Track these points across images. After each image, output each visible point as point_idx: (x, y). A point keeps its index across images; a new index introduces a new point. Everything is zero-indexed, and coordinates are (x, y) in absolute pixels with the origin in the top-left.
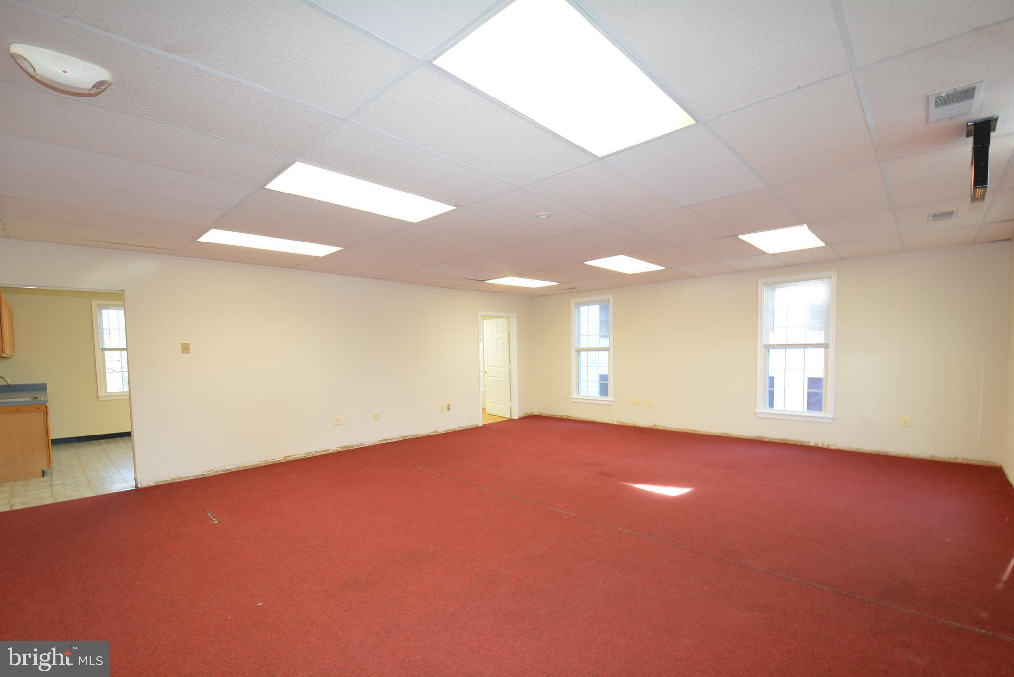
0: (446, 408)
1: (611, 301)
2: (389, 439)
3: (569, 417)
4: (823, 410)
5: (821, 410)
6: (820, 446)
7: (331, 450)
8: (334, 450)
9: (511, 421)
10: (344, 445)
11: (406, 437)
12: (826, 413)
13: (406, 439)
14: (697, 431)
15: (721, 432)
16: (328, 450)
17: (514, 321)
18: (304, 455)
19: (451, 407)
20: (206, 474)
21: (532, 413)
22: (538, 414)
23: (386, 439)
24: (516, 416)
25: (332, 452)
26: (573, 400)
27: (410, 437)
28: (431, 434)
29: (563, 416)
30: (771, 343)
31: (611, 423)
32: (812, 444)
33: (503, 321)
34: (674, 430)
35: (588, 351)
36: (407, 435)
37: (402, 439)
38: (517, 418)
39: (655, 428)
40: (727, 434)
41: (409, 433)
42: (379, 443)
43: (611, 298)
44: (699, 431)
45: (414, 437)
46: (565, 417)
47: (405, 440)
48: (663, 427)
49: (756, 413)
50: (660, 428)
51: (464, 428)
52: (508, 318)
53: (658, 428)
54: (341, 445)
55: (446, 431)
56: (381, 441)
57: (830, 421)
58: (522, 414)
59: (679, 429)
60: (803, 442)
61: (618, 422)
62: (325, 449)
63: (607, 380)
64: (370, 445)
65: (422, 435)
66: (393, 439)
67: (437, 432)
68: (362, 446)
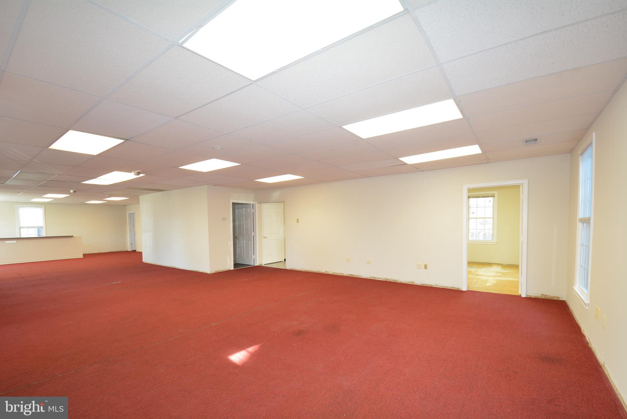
0: (423, 267)
2: (376, 278)
8: (345, 275)
11: (388, 279)
16: (343, 274)
18: (332, 273)
19: (427, 267)
20: (302, 270)
23: (374, 277)
25: (344, 275)
27: (390, 281)
28: (409, 283)
37: (384, 280)
42: (369, 278)
45: (393, 281)
47: (387, 281)
55: (423, 284)
56: (371, 277)
64: (364, 278)
65: (401, 282)
66: (379, 278)
67: (414, 283)
68: (360, 277)
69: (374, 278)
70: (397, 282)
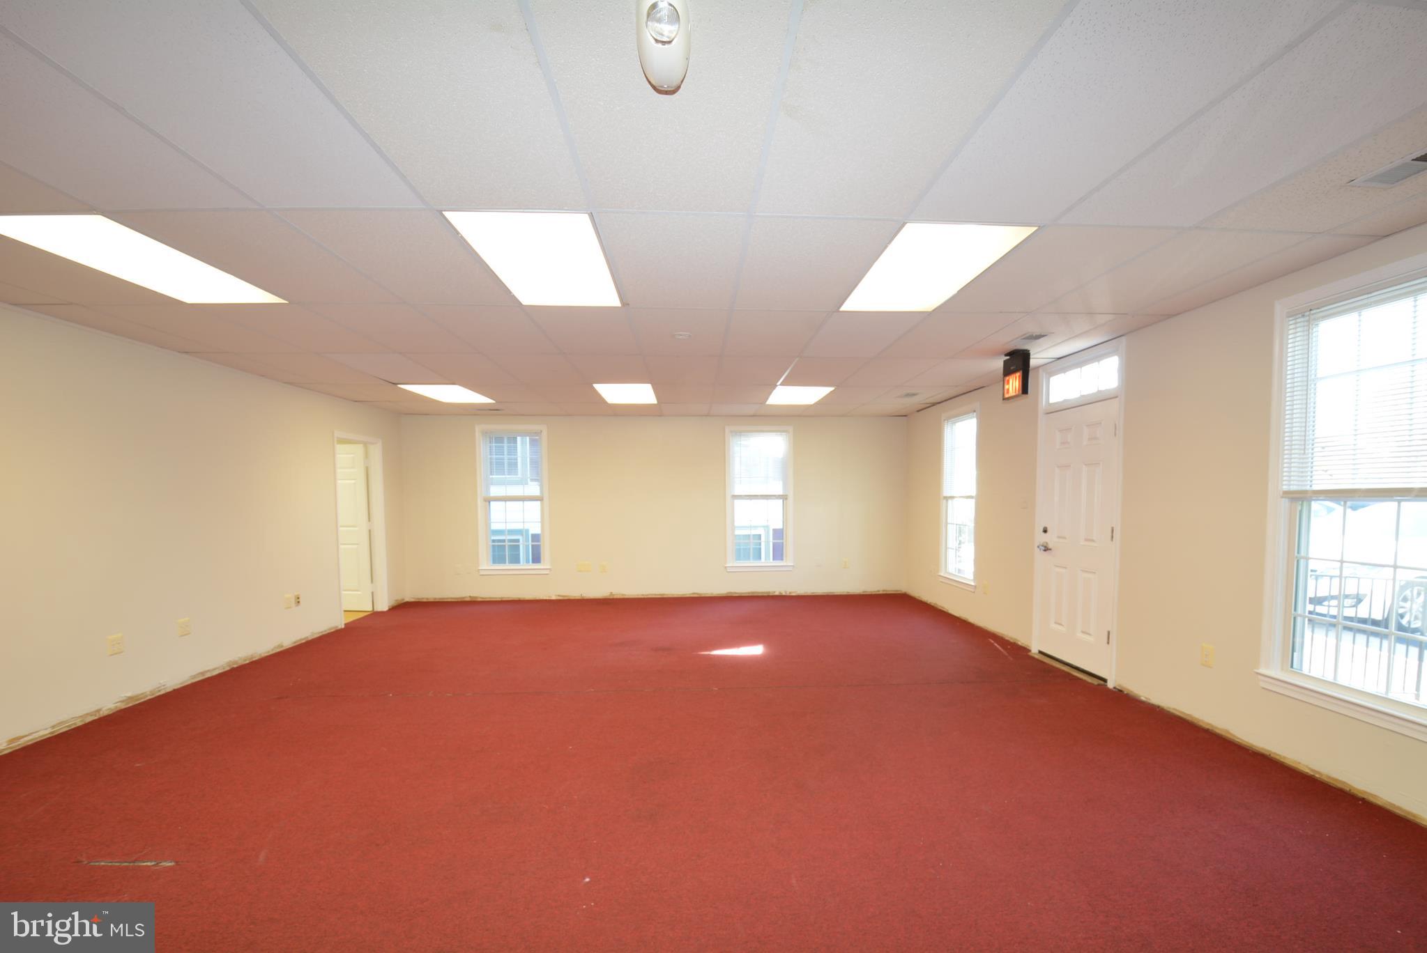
0: (293, 601)
1: (545, 433)
2: (208, 671)
3: (476, 597)
4: (784, 558)
5: (782, 559)
6: (784, 594)
7: (104, 709)
9: (375, 615)
10: (129, 694)
11: (235, 662)
12: (788, 561)
13: (235, 666)
14: (664, 595)
15: (691, 592)
16: (98, 711)
17: (376, 451)
19: (301, 600)
21: (403, 600)
22: (413, 600)
23: (201, 671)
24: (383, 606)
26: (482, 573)
27: (241, 662)
29: (464, 598)
30: (736, 494)
31: (548, 598)
32: (777, 593)
33: (358, 449)
34: (637, 597)
35: (505, 501)
36: (237, 659)
38: (386, 609)
39: (611, 597)
40: (697, 594)
41: (240, 656)
43: (544, 428)
44: (667, 595)
45: (248, 662)
46: (468, 599)
48: (623, 595)
49: (726, 567)
50: (618, 597)
51: (321, 634)
52: (365, 444)
53: (615, 597)
54: (123, 695)
55: (295, 643)
56: (194, 677)
57: (791, 569)
58: (393, 603)
59: (643, 595)
60: (769, 592)
61: (558, 596)
62: (93, 710)
63: (538, 541)
64: (176, 688)
65: (260, 655)
66: (215, 669)
67: (282, 646)
68: (162, 692)
69: (202, 673)
70: (254, 659)
